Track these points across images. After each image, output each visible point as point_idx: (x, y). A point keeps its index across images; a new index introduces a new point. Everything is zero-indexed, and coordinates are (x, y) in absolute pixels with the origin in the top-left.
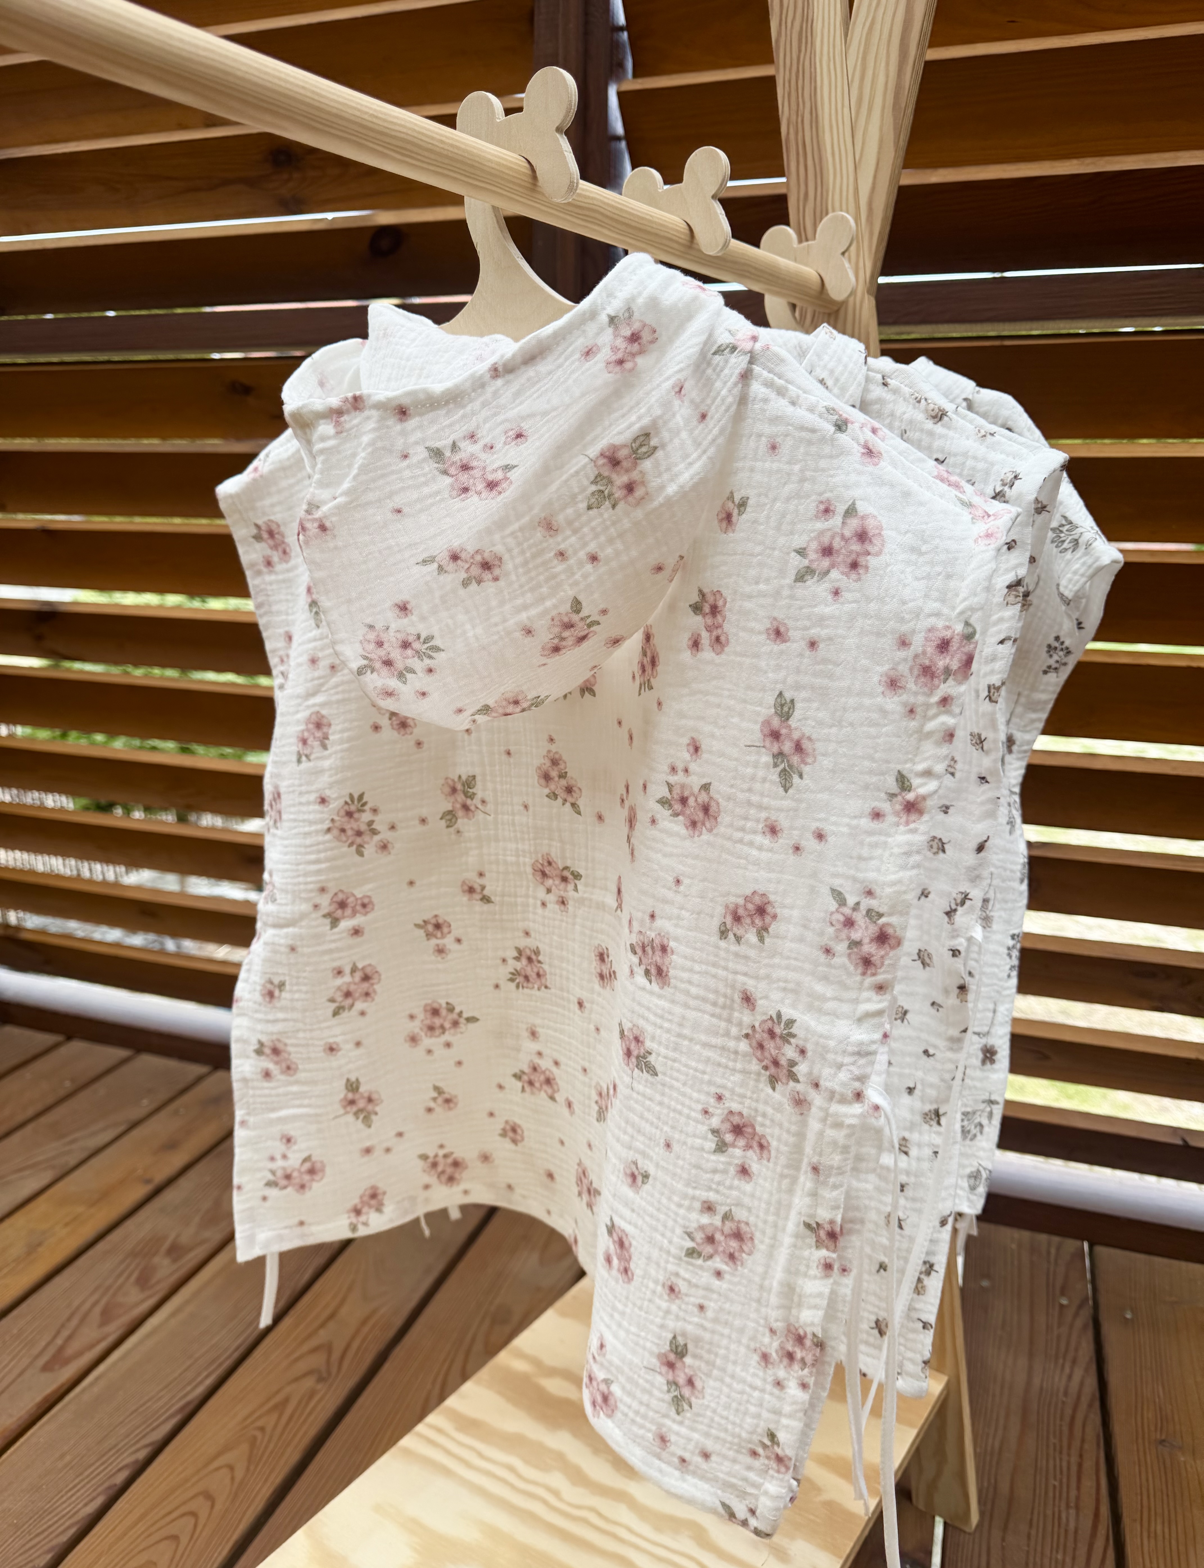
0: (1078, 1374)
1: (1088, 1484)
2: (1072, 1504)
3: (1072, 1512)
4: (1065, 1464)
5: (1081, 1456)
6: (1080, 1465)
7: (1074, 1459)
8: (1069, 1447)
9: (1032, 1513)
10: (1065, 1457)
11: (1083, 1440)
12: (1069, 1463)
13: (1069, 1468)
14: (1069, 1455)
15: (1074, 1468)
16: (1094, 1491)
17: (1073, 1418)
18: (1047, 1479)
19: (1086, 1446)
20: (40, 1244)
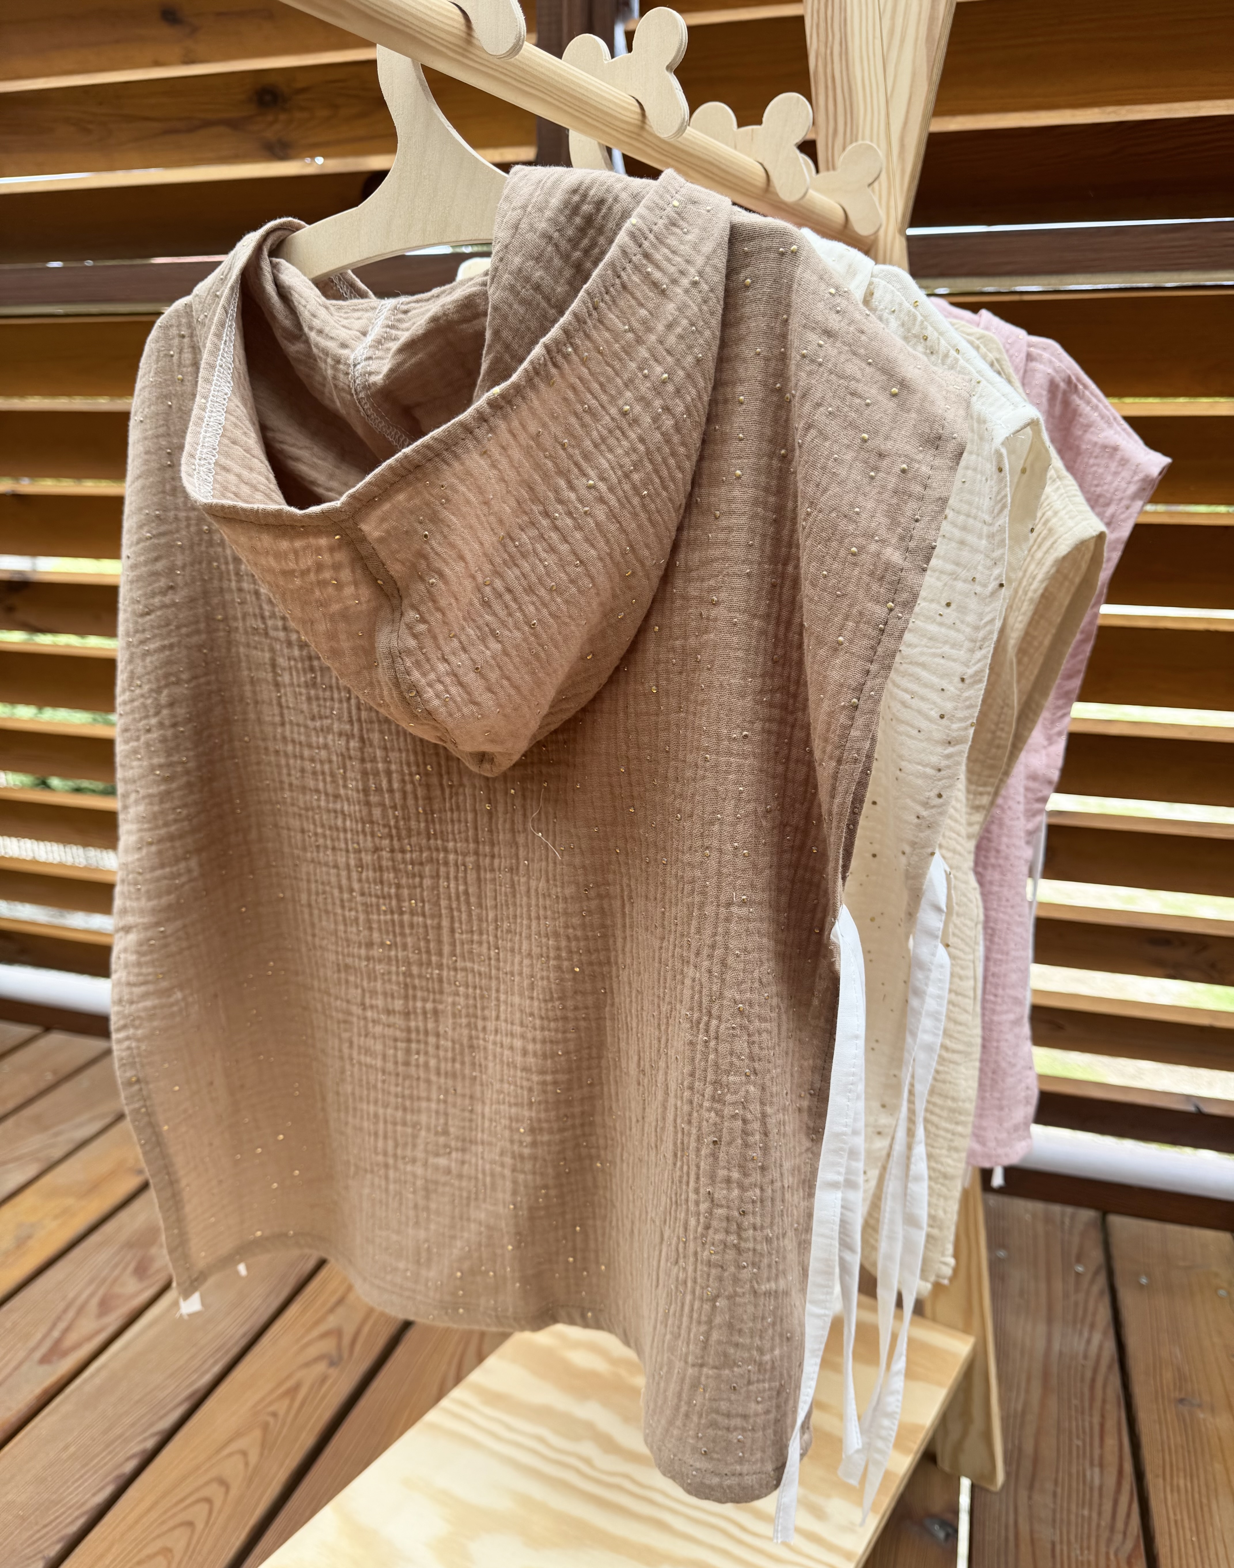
0: (1097, 1338)
1: (1111, 1442)
2: (1096, 1462)
3: (1097, 1470)
4: (1087, 1425)
5: (1103, 1416)
6: (1102, 1426)
7: (1096, 1420)
8: (1091, 1407)
9: (1057, 1472)
10: (1087, 1418)
11: (1104, 1401)
12: (1091, 1423)
13: (1091, 1428)
14: (1091, 1416)
15: (1096, 1428)
16: (1116, 1449)
17: (1093, 1380)
18: (1070, 1440)
19: (1109, 1407)
20: (29, 1237)
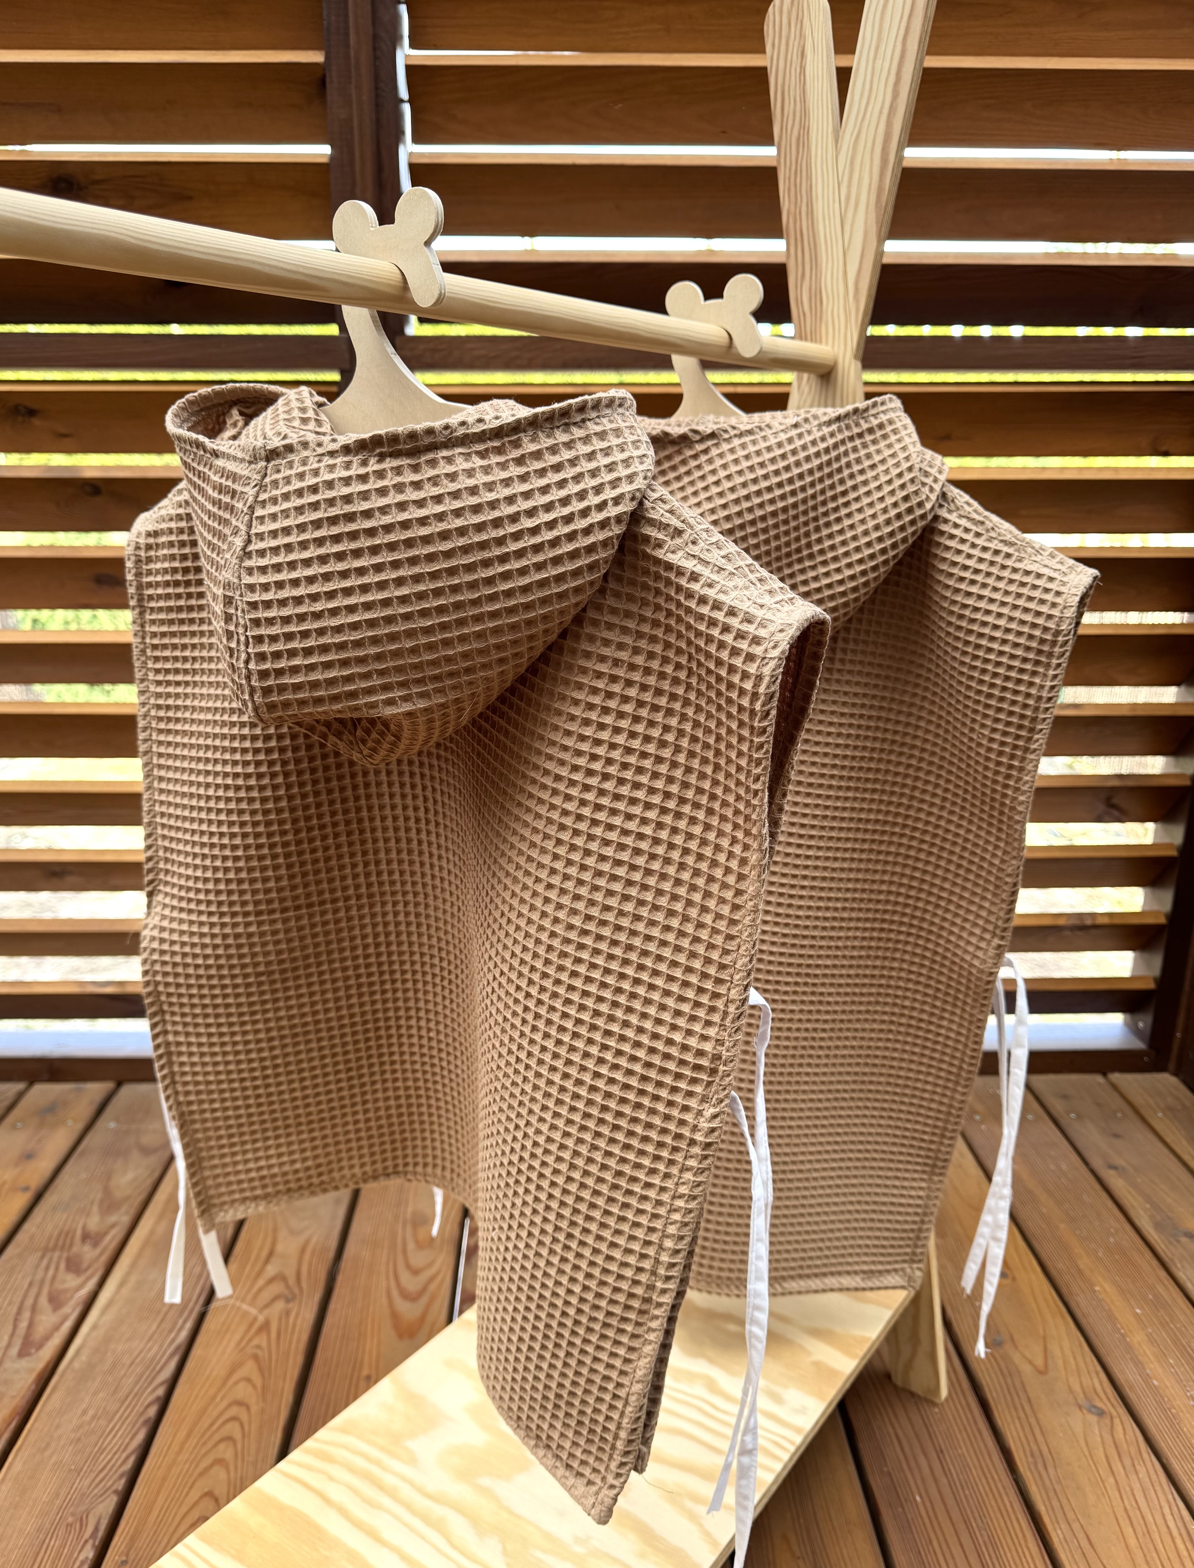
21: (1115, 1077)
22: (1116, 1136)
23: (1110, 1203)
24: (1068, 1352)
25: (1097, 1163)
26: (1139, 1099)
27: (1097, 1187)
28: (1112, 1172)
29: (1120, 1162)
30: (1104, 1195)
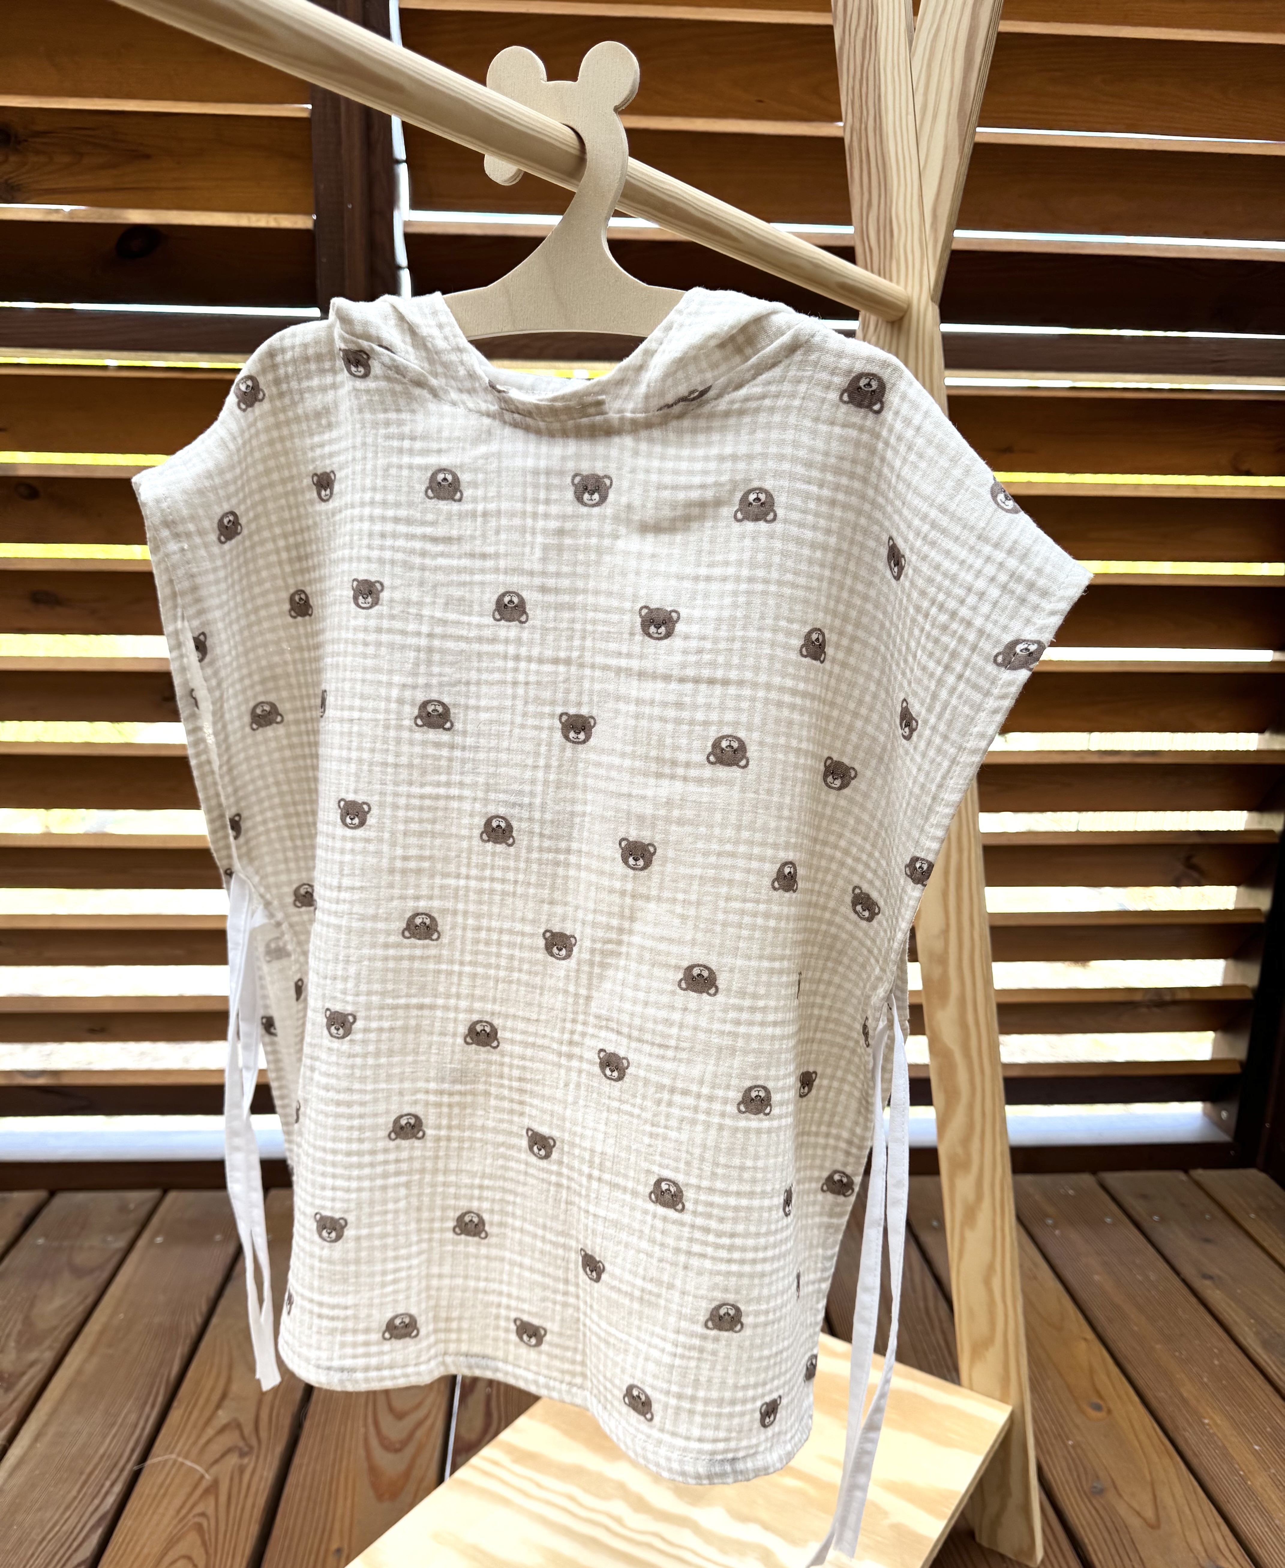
21: (1199, 1174)
22: (1207, 1241)
23: (1209, 1319)
24: (1182, 1501)
25: (1188, 1271)
26: (1226, 1199)
27: (1194, 1300)
28: (1207, 1282)
29: (1215, 1271)
30: (1201, 1309)
